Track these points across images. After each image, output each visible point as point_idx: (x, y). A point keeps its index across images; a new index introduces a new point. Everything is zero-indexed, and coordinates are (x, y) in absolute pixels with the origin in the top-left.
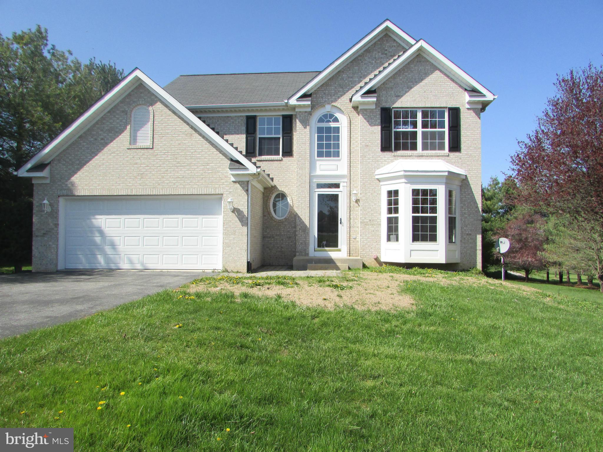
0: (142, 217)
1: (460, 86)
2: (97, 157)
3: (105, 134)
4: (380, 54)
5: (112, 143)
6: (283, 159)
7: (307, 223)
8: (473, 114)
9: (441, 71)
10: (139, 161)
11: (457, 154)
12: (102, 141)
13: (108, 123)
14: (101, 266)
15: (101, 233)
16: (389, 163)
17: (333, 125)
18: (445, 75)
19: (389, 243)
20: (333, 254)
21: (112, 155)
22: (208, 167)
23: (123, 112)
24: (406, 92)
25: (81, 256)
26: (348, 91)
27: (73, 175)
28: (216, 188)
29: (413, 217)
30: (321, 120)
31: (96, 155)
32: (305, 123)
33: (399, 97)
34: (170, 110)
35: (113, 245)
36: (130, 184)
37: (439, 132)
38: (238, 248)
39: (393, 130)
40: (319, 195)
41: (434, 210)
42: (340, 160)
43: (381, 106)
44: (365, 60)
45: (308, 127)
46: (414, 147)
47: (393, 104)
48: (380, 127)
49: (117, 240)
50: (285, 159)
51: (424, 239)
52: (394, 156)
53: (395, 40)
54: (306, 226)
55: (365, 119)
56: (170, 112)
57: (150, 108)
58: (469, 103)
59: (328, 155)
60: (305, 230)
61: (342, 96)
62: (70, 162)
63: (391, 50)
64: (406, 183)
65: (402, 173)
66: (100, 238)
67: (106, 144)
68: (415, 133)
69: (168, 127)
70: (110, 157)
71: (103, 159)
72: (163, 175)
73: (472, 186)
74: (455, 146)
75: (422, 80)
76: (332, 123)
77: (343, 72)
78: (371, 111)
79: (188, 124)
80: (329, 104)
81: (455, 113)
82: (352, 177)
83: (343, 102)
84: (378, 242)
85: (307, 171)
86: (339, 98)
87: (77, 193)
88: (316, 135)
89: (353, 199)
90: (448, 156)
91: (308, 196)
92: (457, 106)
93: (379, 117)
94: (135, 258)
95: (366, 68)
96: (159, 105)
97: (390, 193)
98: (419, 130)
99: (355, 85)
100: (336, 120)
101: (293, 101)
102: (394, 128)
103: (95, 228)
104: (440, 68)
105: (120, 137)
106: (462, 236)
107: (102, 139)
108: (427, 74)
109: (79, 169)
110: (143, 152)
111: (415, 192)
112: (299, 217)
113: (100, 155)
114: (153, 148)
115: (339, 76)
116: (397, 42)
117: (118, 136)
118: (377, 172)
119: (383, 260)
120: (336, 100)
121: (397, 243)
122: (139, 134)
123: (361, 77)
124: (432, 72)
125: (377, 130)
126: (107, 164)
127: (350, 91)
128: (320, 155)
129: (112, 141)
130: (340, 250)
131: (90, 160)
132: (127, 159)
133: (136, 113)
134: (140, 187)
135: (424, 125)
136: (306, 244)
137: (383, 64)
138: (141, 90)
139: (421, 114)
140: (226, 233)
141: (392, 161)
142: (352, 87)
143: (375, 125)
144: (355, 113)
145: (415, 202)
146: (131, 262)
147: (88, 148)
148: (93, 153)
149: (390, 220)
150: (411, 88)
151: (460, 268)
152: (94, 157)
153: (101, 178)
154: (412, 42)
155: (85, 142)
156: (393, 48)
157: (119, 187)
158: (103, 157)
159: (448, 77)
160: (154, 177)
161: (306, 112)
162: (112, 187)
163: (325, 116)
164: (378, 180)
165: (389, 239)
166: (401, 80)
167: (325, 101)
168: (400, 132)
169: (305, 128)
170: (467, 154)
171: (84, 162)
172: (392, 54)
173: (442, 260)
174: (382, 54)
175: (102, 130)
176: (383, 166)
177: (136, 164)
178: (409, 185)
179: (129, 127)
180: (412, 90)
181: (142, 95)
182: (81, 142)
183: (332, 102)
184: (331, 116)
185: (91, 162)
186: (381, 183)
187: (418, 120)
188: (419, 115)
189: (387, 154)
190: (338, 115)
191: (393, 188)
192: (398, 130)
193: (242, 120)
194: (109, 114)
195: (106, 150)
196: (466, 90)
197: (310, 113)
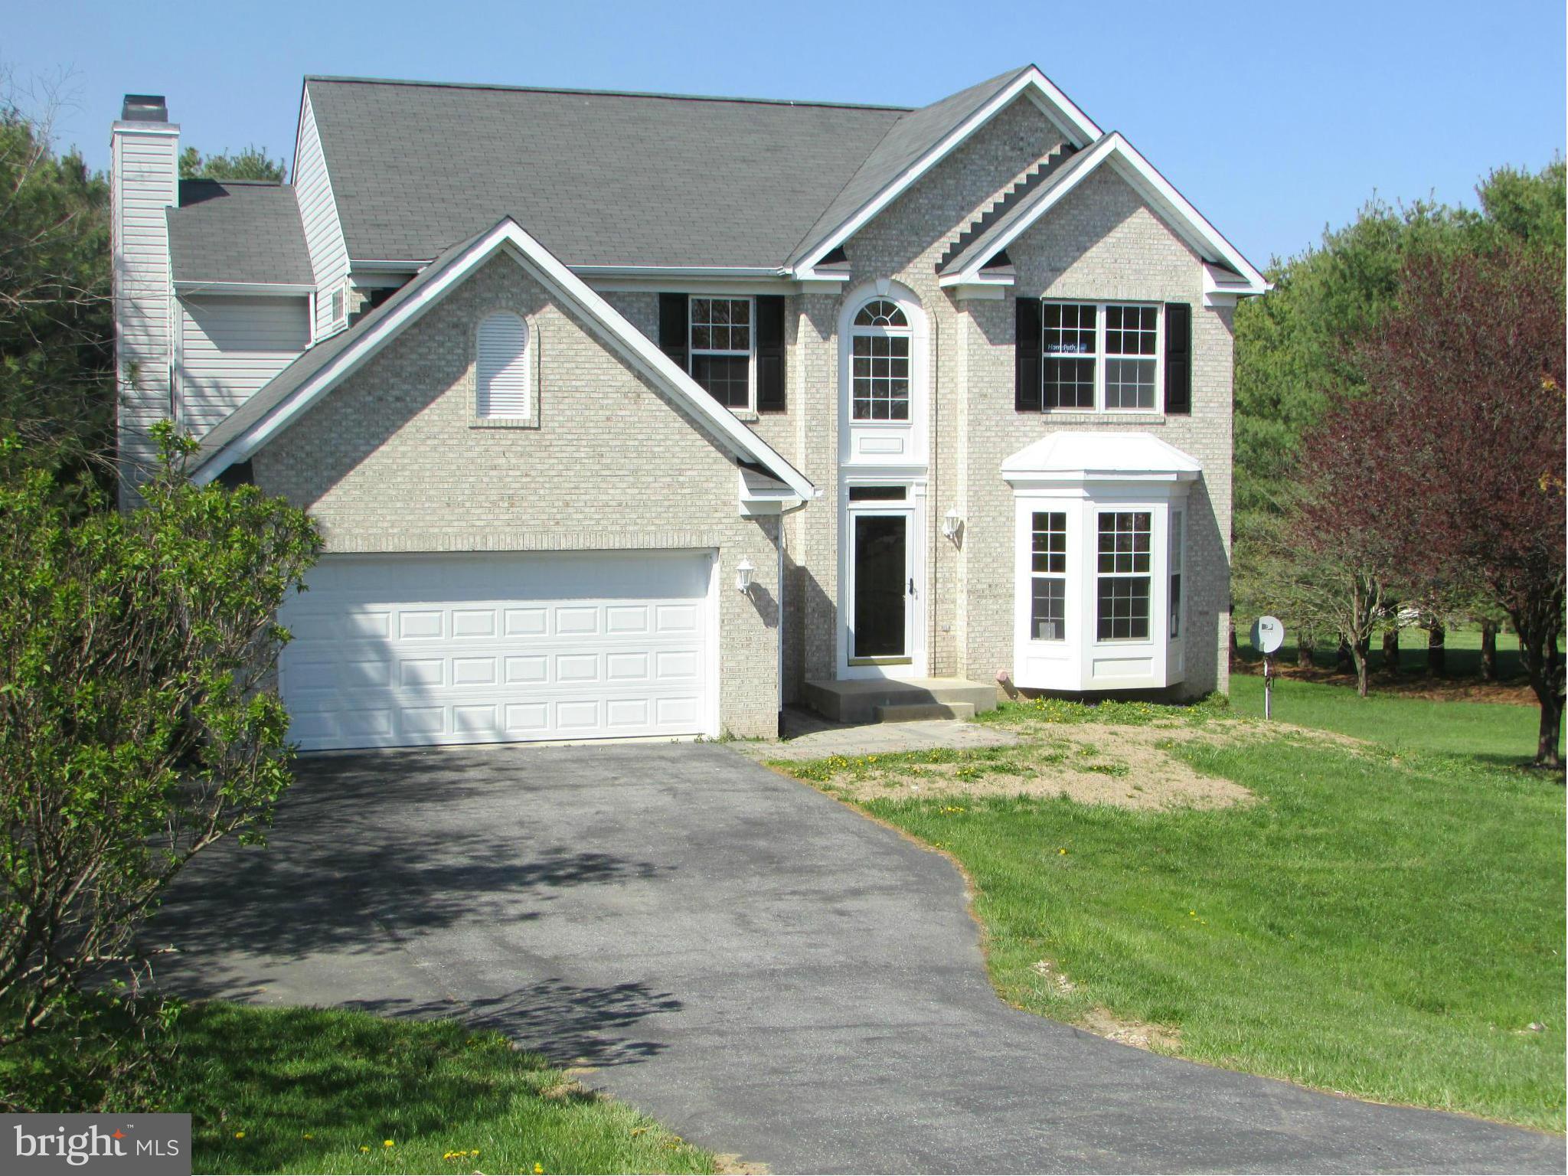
0: (499, 605)
1: (1193, 251)
2: (382, 448)
3: (406, 387)
4: (1007, 148)
5: (426, 411)
6: (761, 418)
7: (832, 594)
8: (1218, 321)
9: (1152, 211)
10: (502, 461)
11: (1182, 419)
12: (398, 405)
13: (414, 356)
14: (385, 740)
15: (381, 649)
16: (1033, 441)
17: (892, 331)
18: (1161, 220)
19: (1037, 642)
20: (893, 672)
21: (429, 442)
22: (681, 479)
23: (455, 326)
24: (1075, 260)
25: (326, 715)
26: (930, 244)
27: (316, 498)
28: (702, 533)
29: (1100, 580)
30: (862, 319)
31: (383, 441)
32: (825, 327)
33: (1058, 271)
34: (581, 327)
35: (415, 683)
36: (478, 523)
37: (1142, 362)
38: (756, 682)
39: (1045, 355)
40: (857, 517)
41: (1143, 563)
42: (908, 427)
43: (1018, 294)
44: (973, 163)
45: (834, 338)
46: (1087, 400)
47: (1045, 289)
48: (1013, 347)
49: (428, 671)
50: (765, 418)
51: (1121, 632)
52: (1046, 423)
53: (1042, 114)
54: (831, 602)
55: (980, 325)
56: (582, 334)
57: (531, 320)
58: (1211, 295)
59: (881, 412)
60: (828, 611)
61: (916, 255)
62: (309, 461)
63: (1032, 140)
64: (1085, 498)
65: (1081, 476)
66: (379, 664)
67: (409, 413)
68: (1090, 364)
69: (578, 371)
70: (422, 449)
71: (404, 455)
72: (568, 498)
73: (1212, 497)
74: (1179, 401)
75: (1110, 229)
76: (890, 327)
77: (919, 190)
78: (995, 305)
79: (629, 366)
80: (886, 276)
81: (1180, 316)
82: (940, 472)
83: (919, 272)
84: (1008, 638)
85: (832, 455)
86: (909, 260)
87: (332, 546)
88: (851, 358)
89: (946, 529)
90: (1164, 424)
91: (833, 522)
92: (1185, 301)
93: (1011, 320)
94: (476, 716)
95: (974, 183)
96: (550, 312)
97: (1039, 520)
98: (1101, 355)
99: (949, 229)
100: (900, 320)
101: (805, 271)
102: (1046, 350)
103: (364, 637)
104: (1150, 201)
105: (448, 393)
106: (1189, 618)
107: (398, 399)
108: (1120, 217)
109: (333, 481)
110: (511, 436)
111: (1105, 520)
112: (811, 577)
113: (394, 441)
114: (539, 428)
115: (910, 201)
116: (1047, 120)
117: (443, 392)
118: (1008, 463)
119: (1018, 683)
120: (900, 267)
121: (1058, 642)
122: (496, 384)
123: (962, 208)
124: (1131, 211)
125: (1008, 353)
126: (416, 467)
127: (936, 245)
128: (860, 411)
129: (425, 405)
130: (908, 661)
131: (367, 454)
132: (470, 454)
133: (489, 328)
134: (508, 529)
135: (1112, 345)
136: (830, 650)
137: (1014, 175)
138: (503, 270)
139: (1104, 314)
140: (729, 645)
141: (1041, 436)
142: (942, 234)
143: (1002, 343)
144: (947, 305)
145: (1105, 543)
146: (465, 724)
147: (360, 424)
148: (373, 436)
149: (1038, 586)
150: (1086, 249)
151: (1184, 695)
152: (376, 447)
153: (399, 505)
154: (1094, 134)
155: (350, 407)
156: (1039, 135)
157: (449, 530)
158: (402, 449)
159: (1166, 225)
160: (543, 504)
161: (827, 296)
162: (431, 530)
163: (874, 307)
164: (1011, 484)
165: (1036, 633)
166: (1063, 227)
167: (876, 270)
168: (1056, 360)
169: (826, 339)
170: (1203, 420)
171: (347, 460)
172: (1036, 150)
173: (1159, 681)
174: (1013, 149)
175: (398, 375)
176: (1019, 449)
177: (495, 468)
178: (1092, 503)
179: (472, 369)
180: (1088, 254)
181: (506, 283)
182: (339, 404)
183: (893, 273)
184: (889, 307)
185: (366, 462)
186: (1017, 492)
187: (1097, 329)
188: (1101, 318)
189: (1032, 419)
190: (904, 305)
191: (1050, 507)
192: (1053, 355)
193: (648, 305)
194: (416, 331)
195: (409, 427)
196: (1204, 261)
197: (839, 301)
